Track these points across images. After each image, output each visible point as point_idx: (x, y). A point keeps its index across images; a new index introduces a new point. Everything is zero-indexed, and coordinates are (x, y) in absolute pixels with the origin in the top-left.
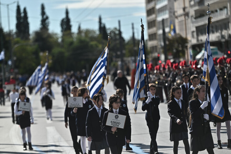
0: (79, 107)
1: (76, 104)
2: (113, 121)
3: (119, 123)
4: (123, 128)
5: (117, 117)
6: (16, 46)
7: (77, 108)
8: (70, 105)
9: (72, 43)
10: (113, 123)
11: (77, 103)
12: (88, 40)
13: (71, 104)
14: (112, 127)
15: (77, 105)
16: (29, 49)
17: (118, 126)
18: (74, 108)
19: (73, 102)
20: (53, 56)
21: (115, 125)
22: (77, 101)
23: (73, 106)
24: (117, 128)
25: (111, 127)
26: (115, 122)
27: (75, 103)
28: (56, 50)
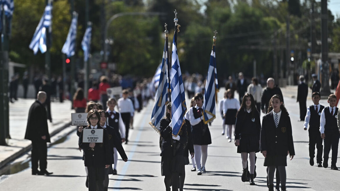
0: (85, 125)
1: (81, 122)
2: (89, 137)
3: (97, 138)
4: (102, 142)
5: (93, 132)
6: (115, 16)
7: (82, 126)
8: (74, 123)
9: (226, 17)
10: (90, 139)
11: (82, 120)
12: (258, 12)
13: (76, 122)
14: (90, 143)
15: (83, 123)
16: (141, 23)
17: (96, 141)
18: (80, 126)
19: (77, 120)
20: (188, 42)
21: (92, 141)
22: (82, 118)
23: (78, 124)
24: (96, 143)
25: (88, 144)
26: (92, 138)
27: (80, 120)
28: (193, 30)
